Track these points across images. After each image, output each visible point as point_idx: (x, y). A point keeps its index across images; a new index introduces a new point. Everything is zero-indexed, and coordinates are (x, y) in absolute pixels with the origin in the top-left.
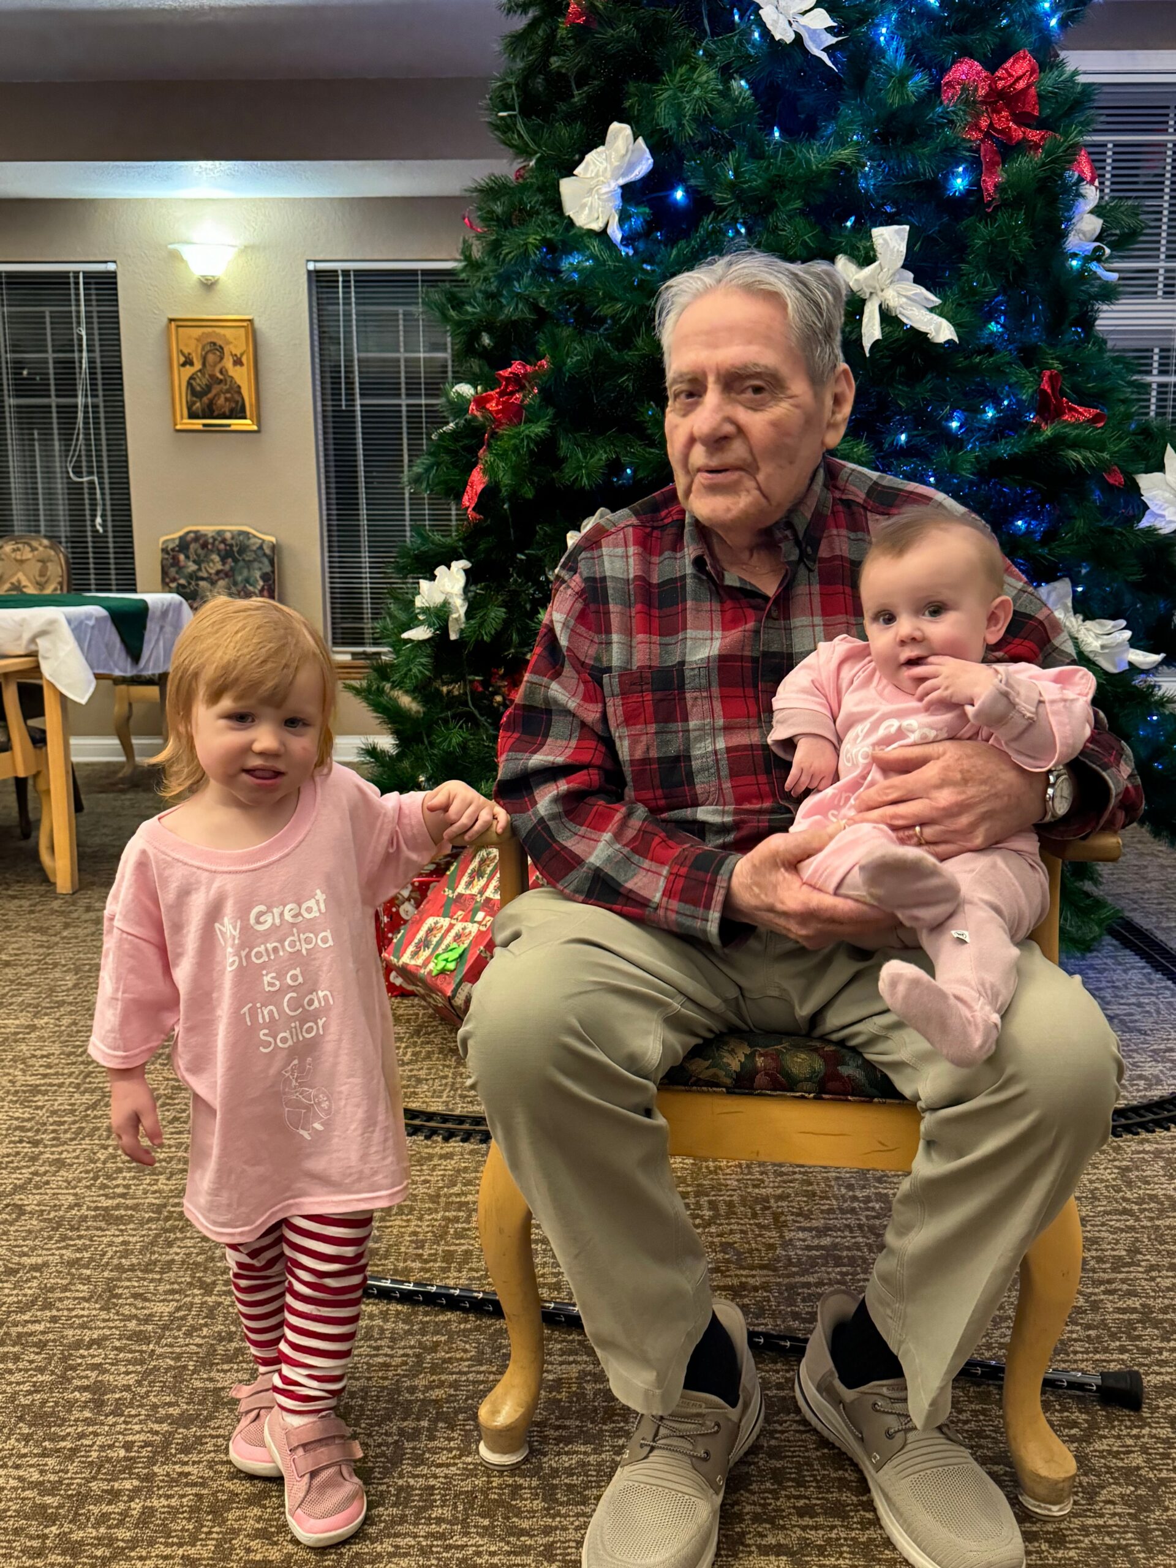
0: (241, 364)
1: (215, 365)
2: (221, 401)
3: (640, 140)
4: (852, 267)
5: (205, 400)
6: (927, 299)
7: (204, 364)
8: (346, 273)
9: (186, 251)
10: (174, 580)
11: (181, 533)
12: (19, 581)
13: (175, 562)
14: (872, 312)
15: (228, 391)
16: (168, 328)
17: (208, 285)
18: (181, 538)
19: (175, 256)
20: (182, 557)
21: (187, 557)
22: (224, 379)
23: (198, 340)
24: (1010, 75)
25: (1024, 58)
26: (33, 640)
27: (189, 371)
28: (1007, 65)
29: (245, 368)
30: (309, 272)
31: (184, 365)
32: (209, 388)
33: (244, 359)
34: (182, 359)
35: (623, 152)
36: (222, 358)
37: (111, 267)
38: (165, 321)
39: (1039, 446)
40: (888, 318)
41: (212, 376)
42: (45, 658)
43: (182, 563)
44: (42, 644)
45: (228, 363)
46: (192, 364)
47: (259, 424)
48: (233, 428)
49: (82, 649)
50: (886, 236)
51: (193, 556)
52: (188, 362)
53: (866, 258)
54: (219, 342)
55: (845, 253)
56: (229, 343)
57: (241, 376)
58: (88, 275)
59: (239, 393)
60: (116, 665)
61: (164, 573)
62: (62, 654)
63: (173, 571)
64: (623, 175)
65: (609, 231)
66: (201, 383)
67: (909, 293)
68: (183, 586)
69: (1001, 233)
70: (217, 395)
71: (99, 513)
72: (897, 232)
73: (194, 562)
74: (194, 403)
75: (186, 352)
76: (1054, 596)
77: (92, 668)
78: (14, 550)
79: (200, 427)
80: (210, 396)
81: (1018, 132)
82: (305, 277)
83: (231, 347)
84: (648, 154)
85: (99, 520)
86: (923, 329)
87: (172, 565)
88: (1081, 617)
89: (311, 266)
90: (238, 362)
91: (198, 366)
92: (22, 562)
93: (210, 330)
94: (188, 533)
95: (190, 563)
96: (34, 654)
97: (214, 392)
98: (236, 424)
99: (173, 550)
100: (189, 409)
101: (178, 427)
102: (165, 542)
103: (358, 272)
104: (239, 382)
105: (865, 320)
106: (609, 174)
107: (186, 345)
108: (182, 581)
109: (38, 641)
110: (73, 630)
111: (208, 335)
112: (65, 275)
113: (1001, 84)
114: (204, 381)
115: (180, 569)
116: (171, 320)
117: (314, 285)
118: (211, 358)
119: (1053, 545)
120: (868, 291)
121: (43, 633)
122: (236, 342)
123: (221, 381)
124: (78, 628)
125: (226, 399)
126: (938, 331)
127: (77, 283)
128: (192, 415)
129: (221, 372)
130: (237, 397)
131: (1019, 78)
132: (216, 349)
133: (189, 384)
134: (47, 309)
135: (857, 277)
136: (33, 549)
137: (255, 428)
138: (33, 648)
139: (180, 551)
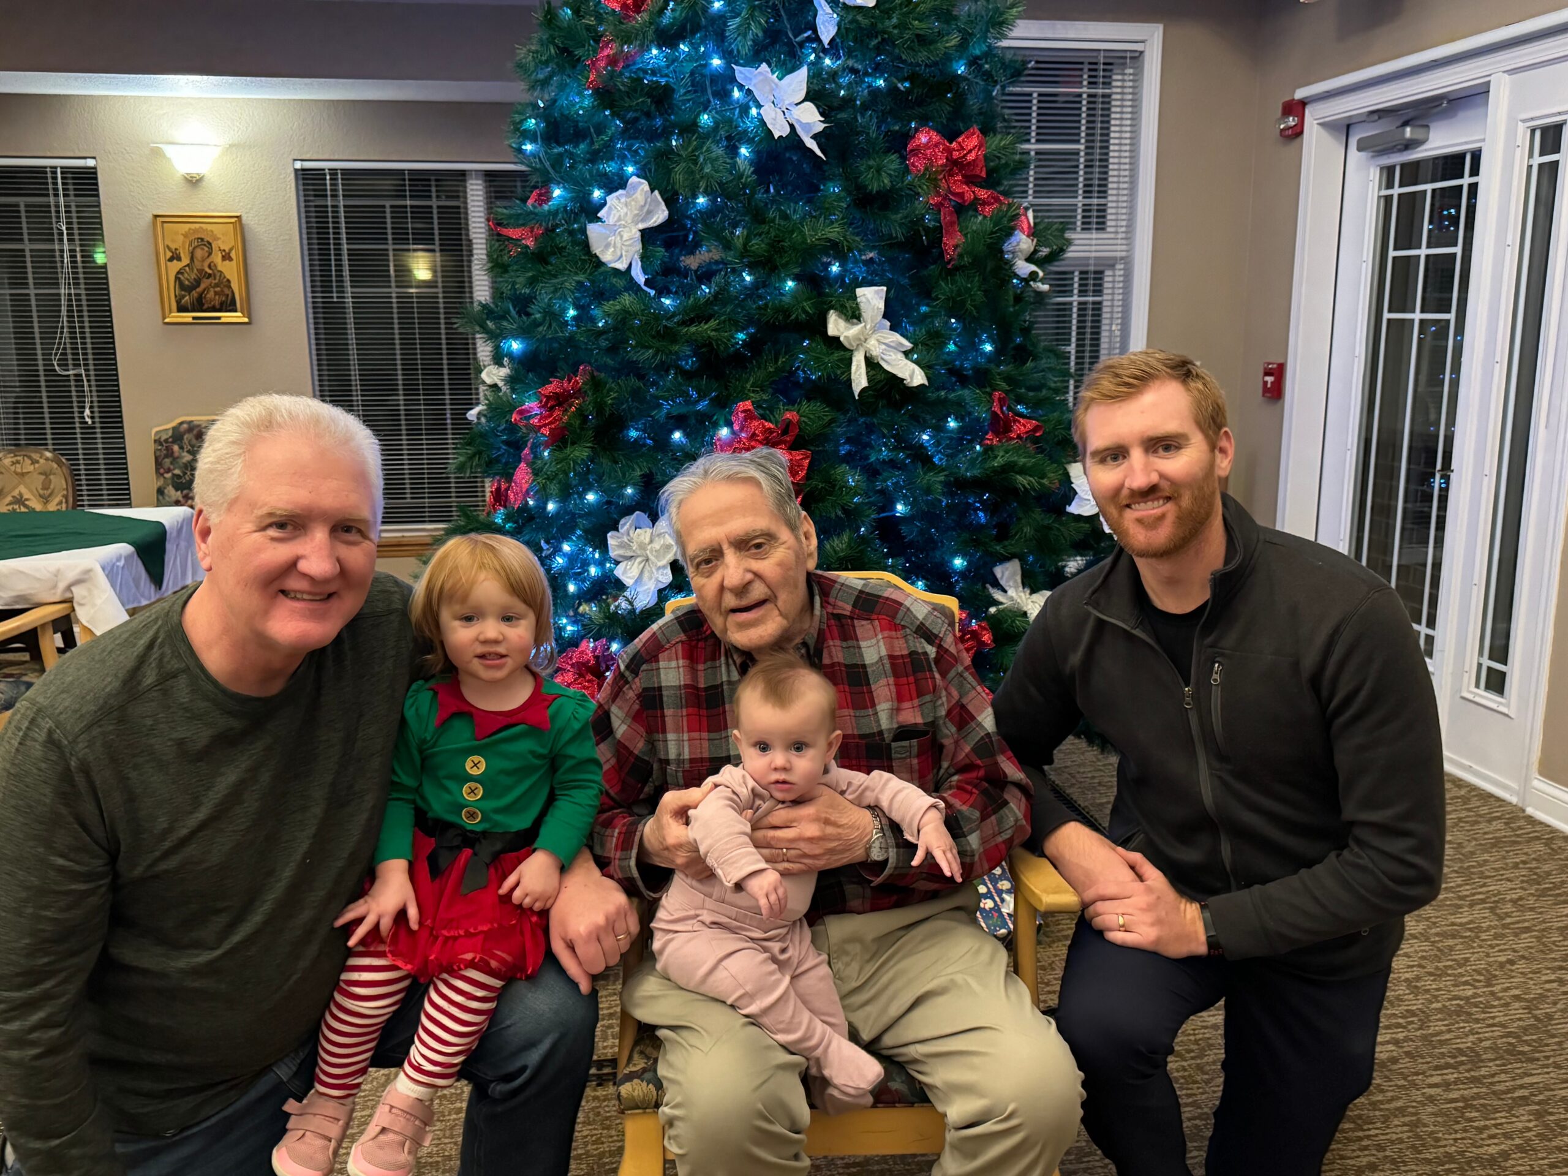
0: (230, 259)
1: (203, 260)
2: (211, 295)
3: (656, 192)
4: (842, 323)
5: (195, 294)
6: (901, 344)
7: (192, 259)
8: (333, 172)
9: (169, 151)
10: (169, 471)
11: (174, 424)
12: (21, 494)
13: (170, 453)
14: (858, 361)
15: (217, 285)
16: (154, 224)
17: (194, 182)
18: (174, 429)
19: (157, 153)
20: (176, 448)
21: (181, 448)
22: (212, 273)
23: (185, 236)
24: (963, 149)
25: (973, 134)
26: (69, 588)
27: (176, 266)
28: (960, 139)
29: (234, 263)
30: (296, 170)
31: (171, 259)
32: (198, 283)
33: (233, 255)
34: (169, 254)
35: (642, 203)
36: (210, 254)
37: (91, 163)
38: (151, 216)
39: (995, 471)
40: (871, 363)
41: (201, 271)
42: (81, 605)
43: (176, 454)
44: (78, 592)
45: (217, 258)
46: (179, 259)
47: (249, 317)
48: (223, 320)
49: (115, 590)
50: (869, 296)
51: (187, 447)
52: (175, 257)
53: (854, 315)
54: (207, 238)
55: (836, 309)
56: (217, 239)
57: (230, 270)
58: (65, 170)
59: (230, 287)
60: (143, 596)
61: (158, 463)
62: (99, 602)
63: (167, 462)
64: (643, 221)
65: (633, 273)
66: (189, 277)
67: (886, 341)
68: (178, 476)
69: (959, 294)
70: (207, 289)
71: (87, 405)
72: (877, 292)
73: (189, 452)
74: (184, 297)
75: (173, 247)
76: (1007, 574)
77: (123, 605)
78: (13, 463)
79: (190, 320)
80: (199, 290)
81: (969, 193)
82: (292, 176)
83: (220, 243)
84: (663, 206)
85: (87, 412)
86: (900, 375)
87: (166, 456)
88: (1028, 591)
89: (298, 165)
90: (227, 257)
91: (186, 261)
92: (23, 475)
93: (197, 226)
94: (181, 423)
95: (185, 454)
96: (70, 601)
97: (203, 286)
98: (227, 317)
99: (166, 441)
100: (178, 302)
101: (167, 320)
102: (157, 433)
103: (346, 172)
104: (228, 277)
105: (854, 368)
106: (629, 219)
107: (173, 241)
108: (177, 472)
109: (73, 589)
110: (107, 576)
111: (195, 231)
112: (40, 171)
113: (956, 154)
114: (193, 276)
115: (175, 460)
116: (156, 216)
117: (301, 182)
118: (199, 253)
119: (1006, 543)
120: (855, 344)
121: (78, 582)
122: (225, 240)
123: (210, 275)
124: (110, 571)
125: (216, 293)
126: (912, 377)
127: (55, 178)
128: (181, 309)
129: (209, 267)
130: (227, 291)
131: (970, 151)
132: (204, 243)
133: (177, 278)
134: (22, 201)
135: (846, 334)
136: (34, 462)
137: (246, 320)
138: (68, 595)
139: (173, 442)
